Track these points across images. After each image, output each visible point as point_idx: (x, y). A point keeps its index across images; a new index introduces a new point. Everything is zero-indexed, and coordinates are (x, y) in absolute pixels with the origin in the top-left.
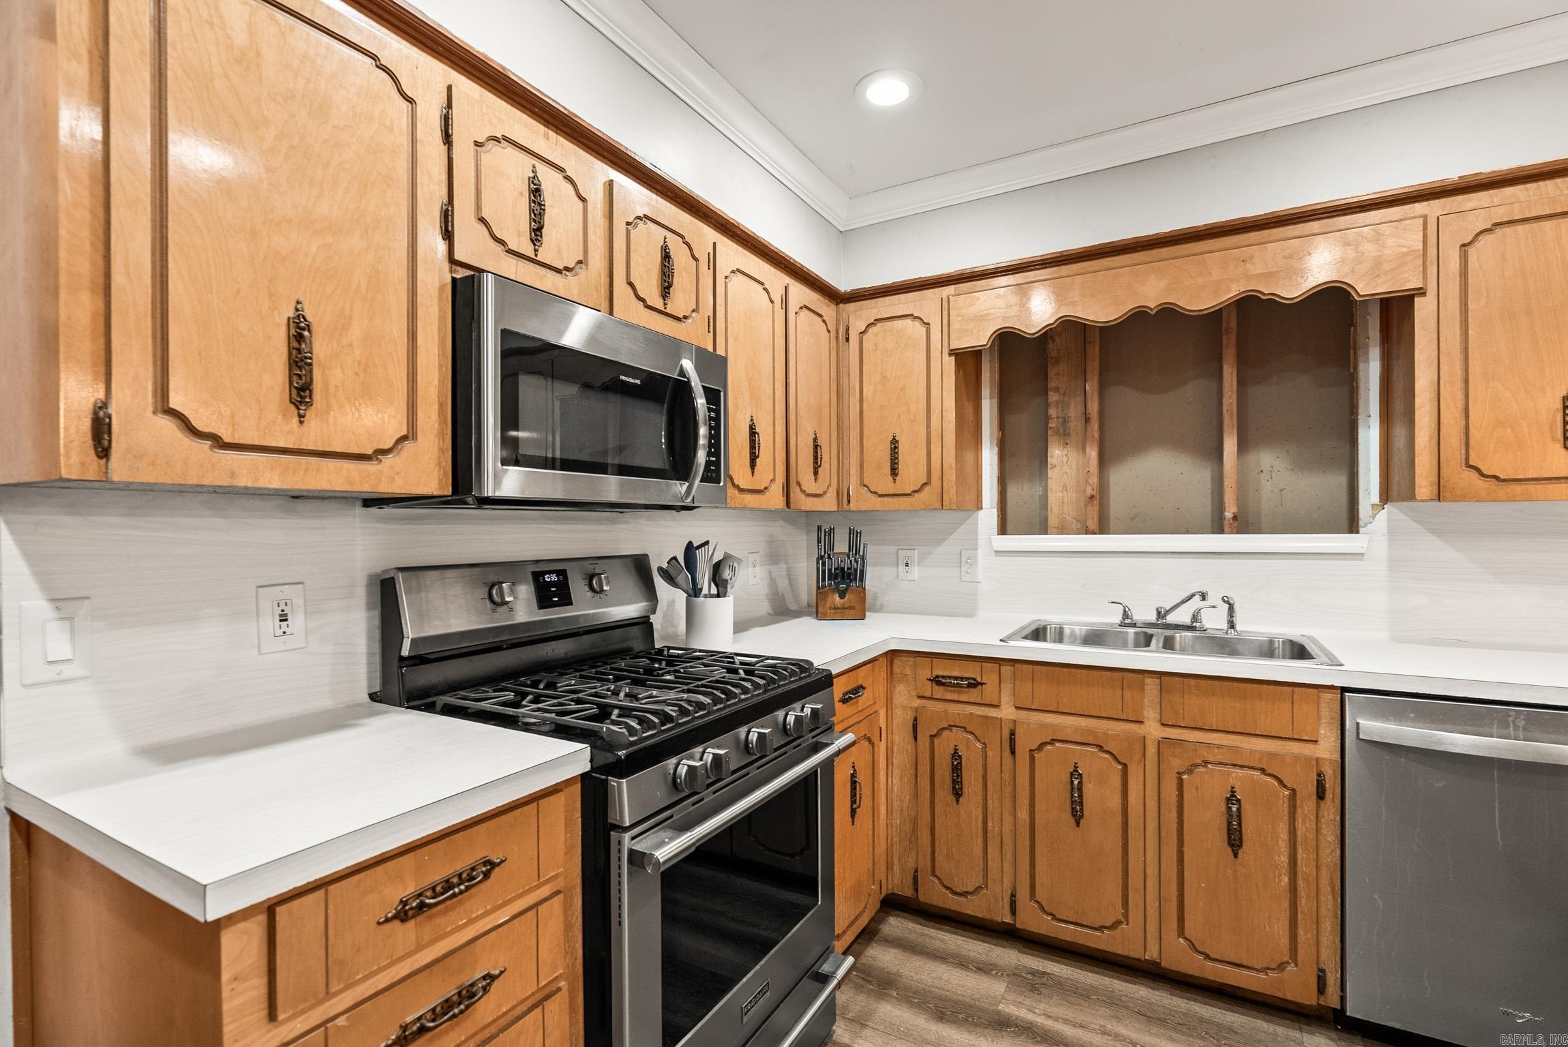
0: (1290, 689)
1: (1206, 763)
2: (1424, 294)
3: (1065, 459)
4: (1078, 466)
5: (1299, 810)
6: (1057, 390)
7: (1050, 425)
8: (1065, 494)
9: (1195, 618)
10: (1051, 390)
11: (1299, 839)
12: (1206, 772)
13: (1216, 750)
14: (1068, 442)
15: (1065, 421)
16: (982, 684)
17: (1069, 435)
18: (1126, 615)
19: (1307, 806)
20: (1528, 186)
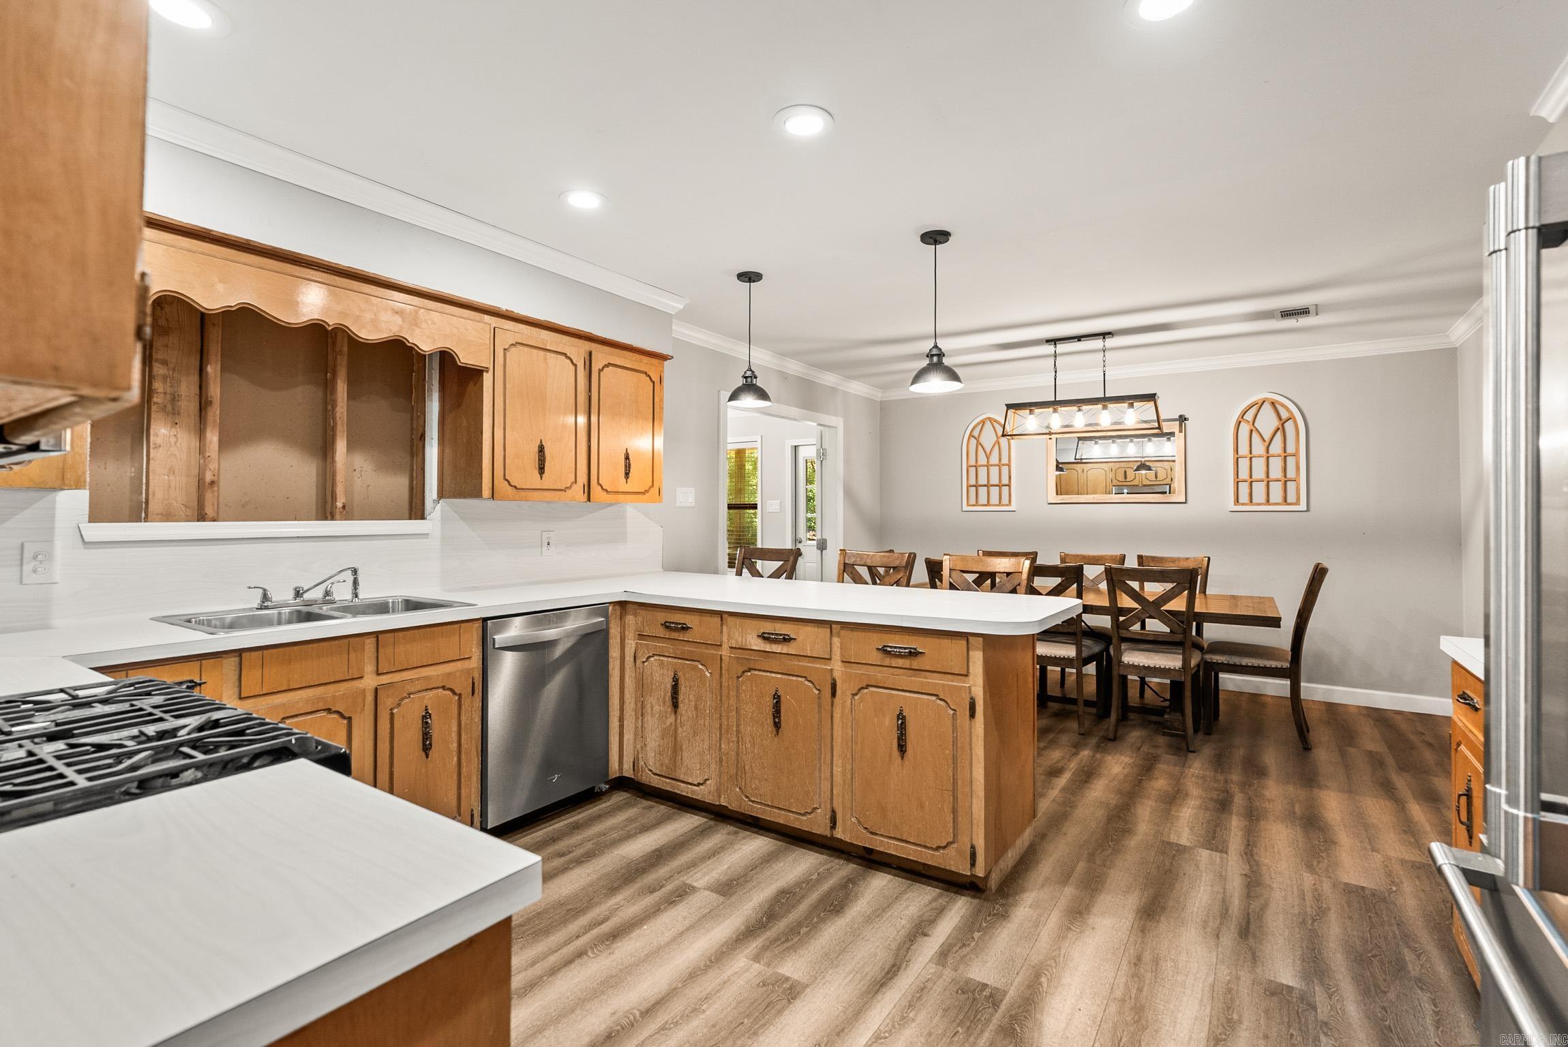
0: (458, 626)
1: (409, 694)
2: (487, 372)
3: (173, 440)
4: (189, 449)
5: (463, 707)
6: (165, 363)
7: (155, 400)
8: (172, 477)
9: (327, 593)
10: (157, 360)
11: (463, 727)
12: (410, 702)
13: (417, 682)
14: (177, 421)
15: (174, 398)
16: (200, 684)
17: (179, 414)
18: (265, 597)
19: (466, 703)
20: (527, 327)
